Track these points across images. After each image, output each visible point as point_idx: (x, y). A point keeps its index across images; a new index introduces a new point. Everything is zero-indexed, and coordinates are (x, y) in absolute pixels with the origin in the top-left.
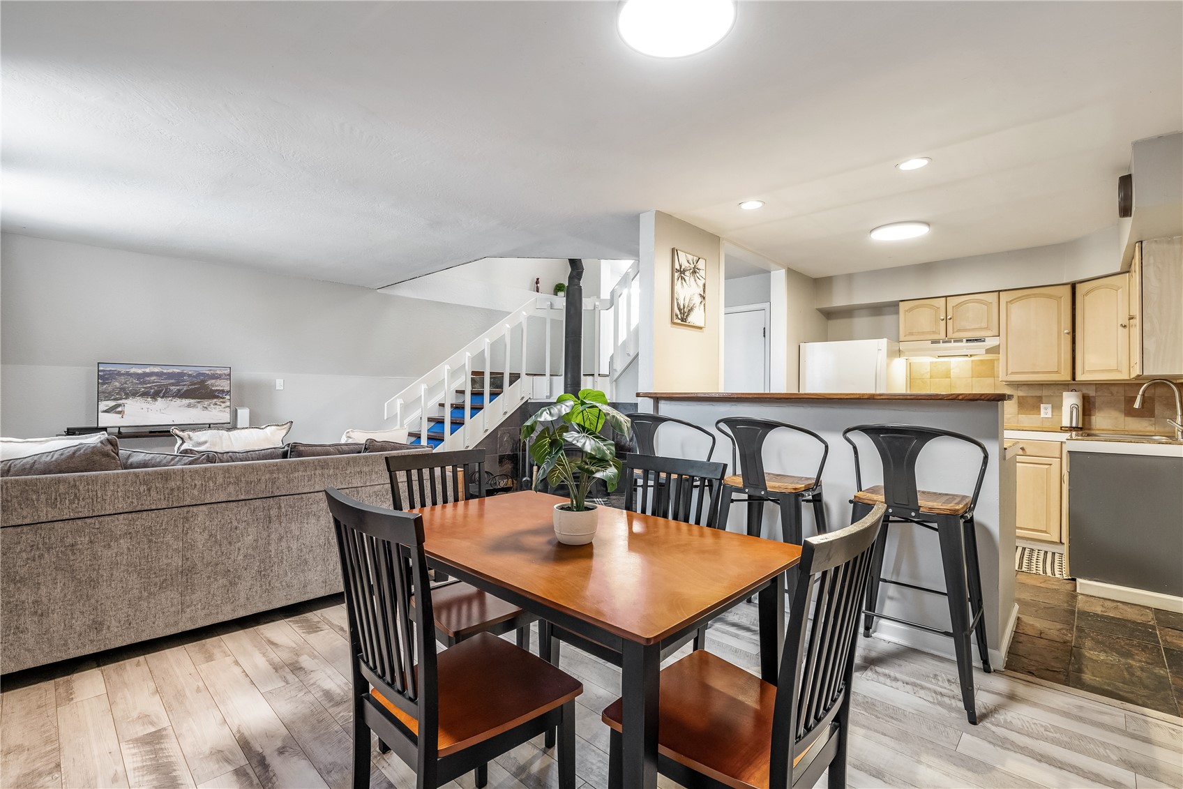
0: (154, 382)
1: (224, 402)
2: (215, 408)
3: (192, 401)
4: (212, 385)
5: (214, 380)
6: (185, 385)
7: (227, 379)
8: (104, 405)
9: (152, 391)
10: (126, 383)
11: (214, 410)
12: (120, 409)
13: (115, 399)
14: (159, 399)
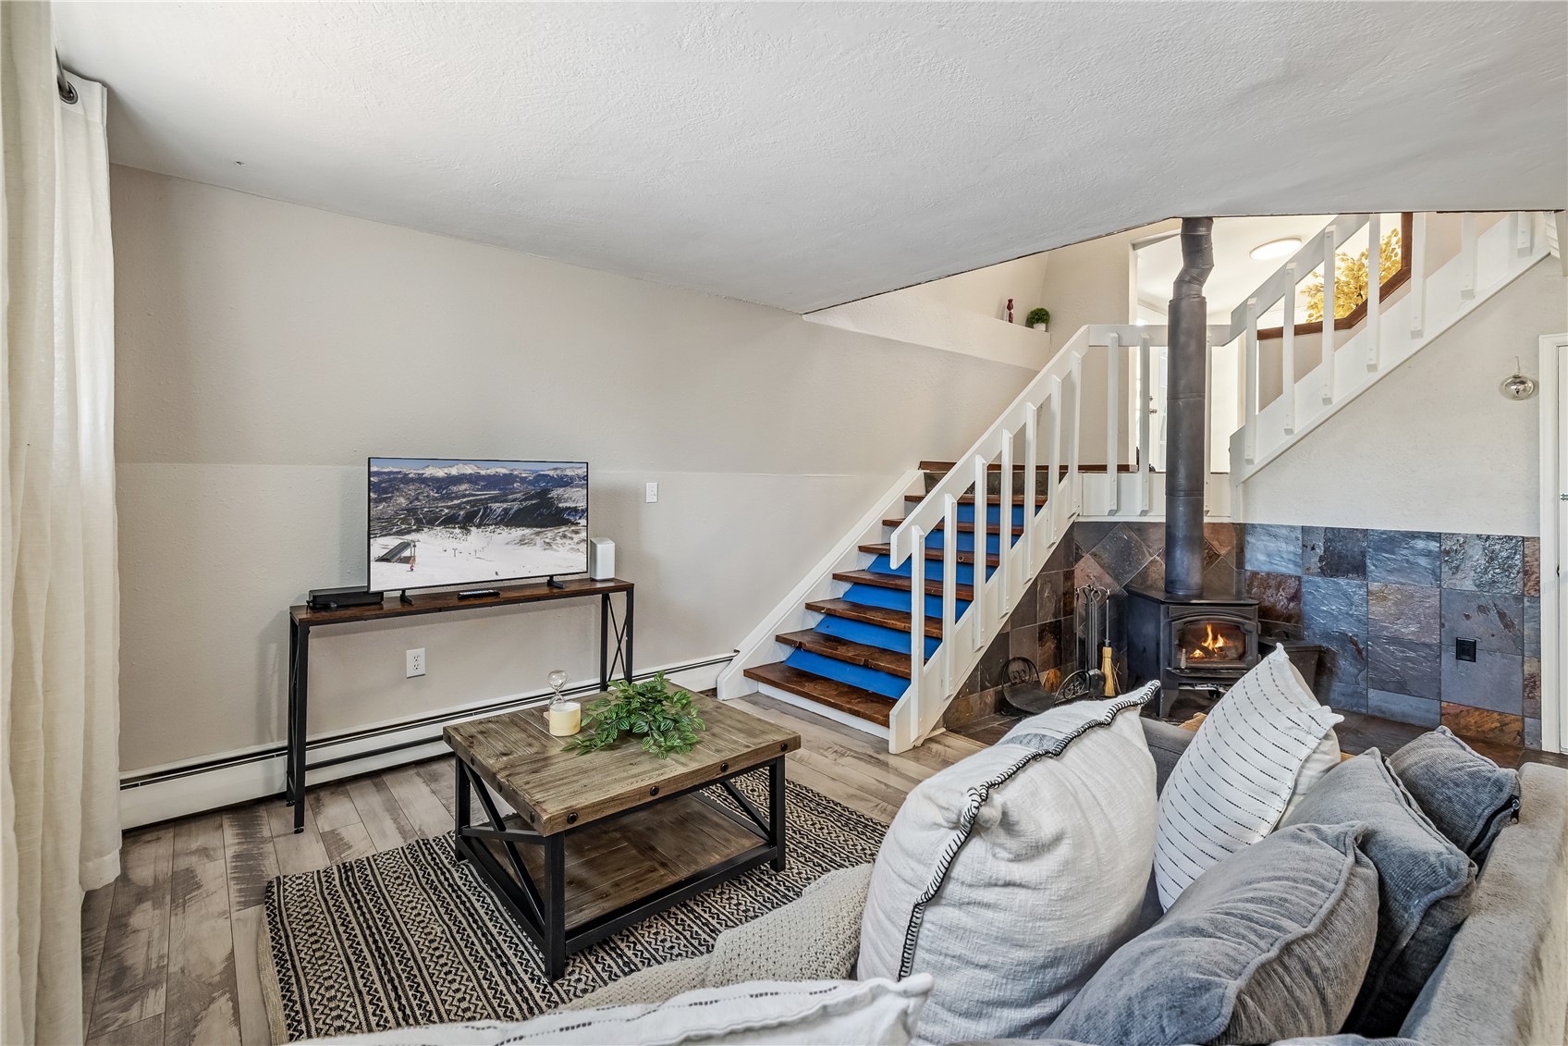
0: (464, 496)
1: (576, 532)
2: (563, 545)
3: (527, 531)
4: (560, 500)
5: (562, 489)
6: (514, 500)
7: (581, 486)
8: (382, 545)
9: (462, 513)
10: (417, 499)
11: (561, 549)
12: (407, 553)
13: (400, 533)
14: (473, 529)
